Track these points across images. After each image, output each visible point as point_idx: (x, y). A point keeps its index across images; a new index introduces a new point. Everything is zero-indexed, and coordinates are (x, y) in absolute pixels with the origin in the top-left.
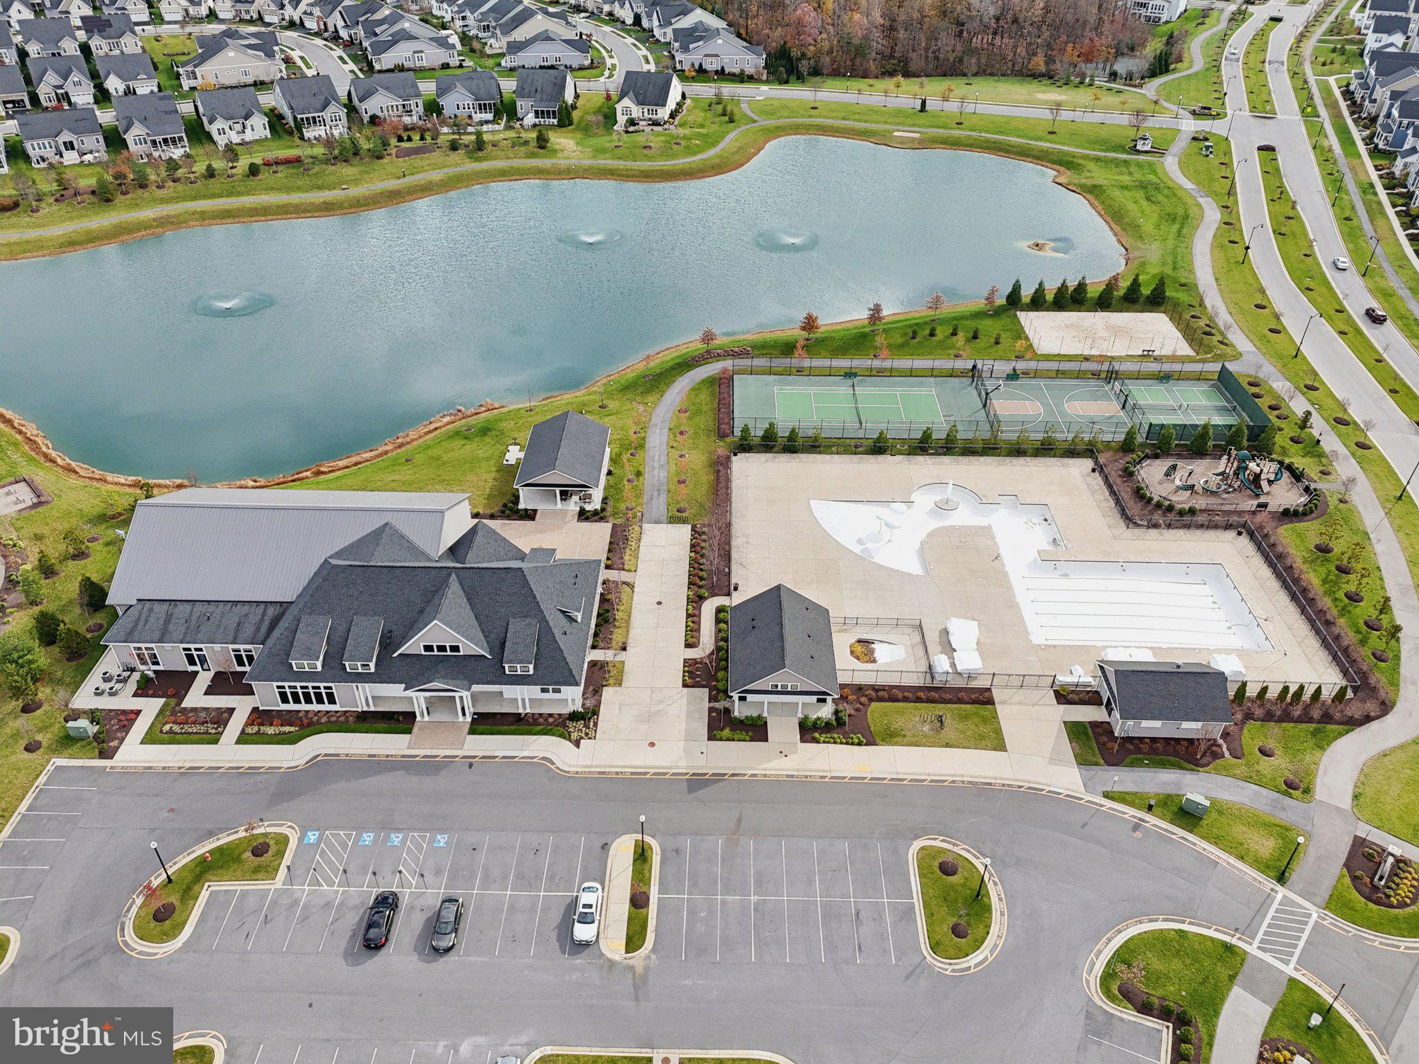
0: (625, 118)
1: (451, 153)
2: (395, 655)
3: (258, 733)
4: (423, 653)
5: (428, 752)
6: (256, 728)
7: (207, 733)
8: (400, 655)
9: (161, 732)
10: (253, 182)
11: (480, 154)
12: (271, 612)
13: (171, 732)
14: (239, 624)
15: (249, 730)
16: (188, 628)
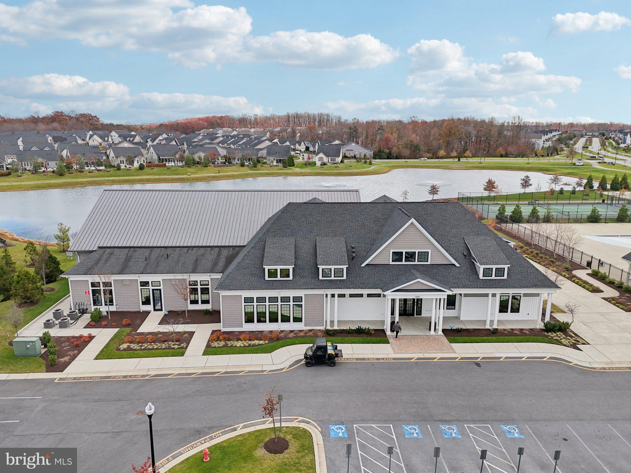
0: (320, 163)
1: (241, 167)
2: (363, 265)
3: (226, 346)
4: (391, 263)
5: (421, 356)
6: (222, 343)
7: (170, 348)
8: (367, 265)
9: (118, 349)
10: (141, 172)
11: (255, 168)
12: (225, 253)
13: (129, 349)
14: (196, 261)
15: (215, 344)
16: (147, 264)
